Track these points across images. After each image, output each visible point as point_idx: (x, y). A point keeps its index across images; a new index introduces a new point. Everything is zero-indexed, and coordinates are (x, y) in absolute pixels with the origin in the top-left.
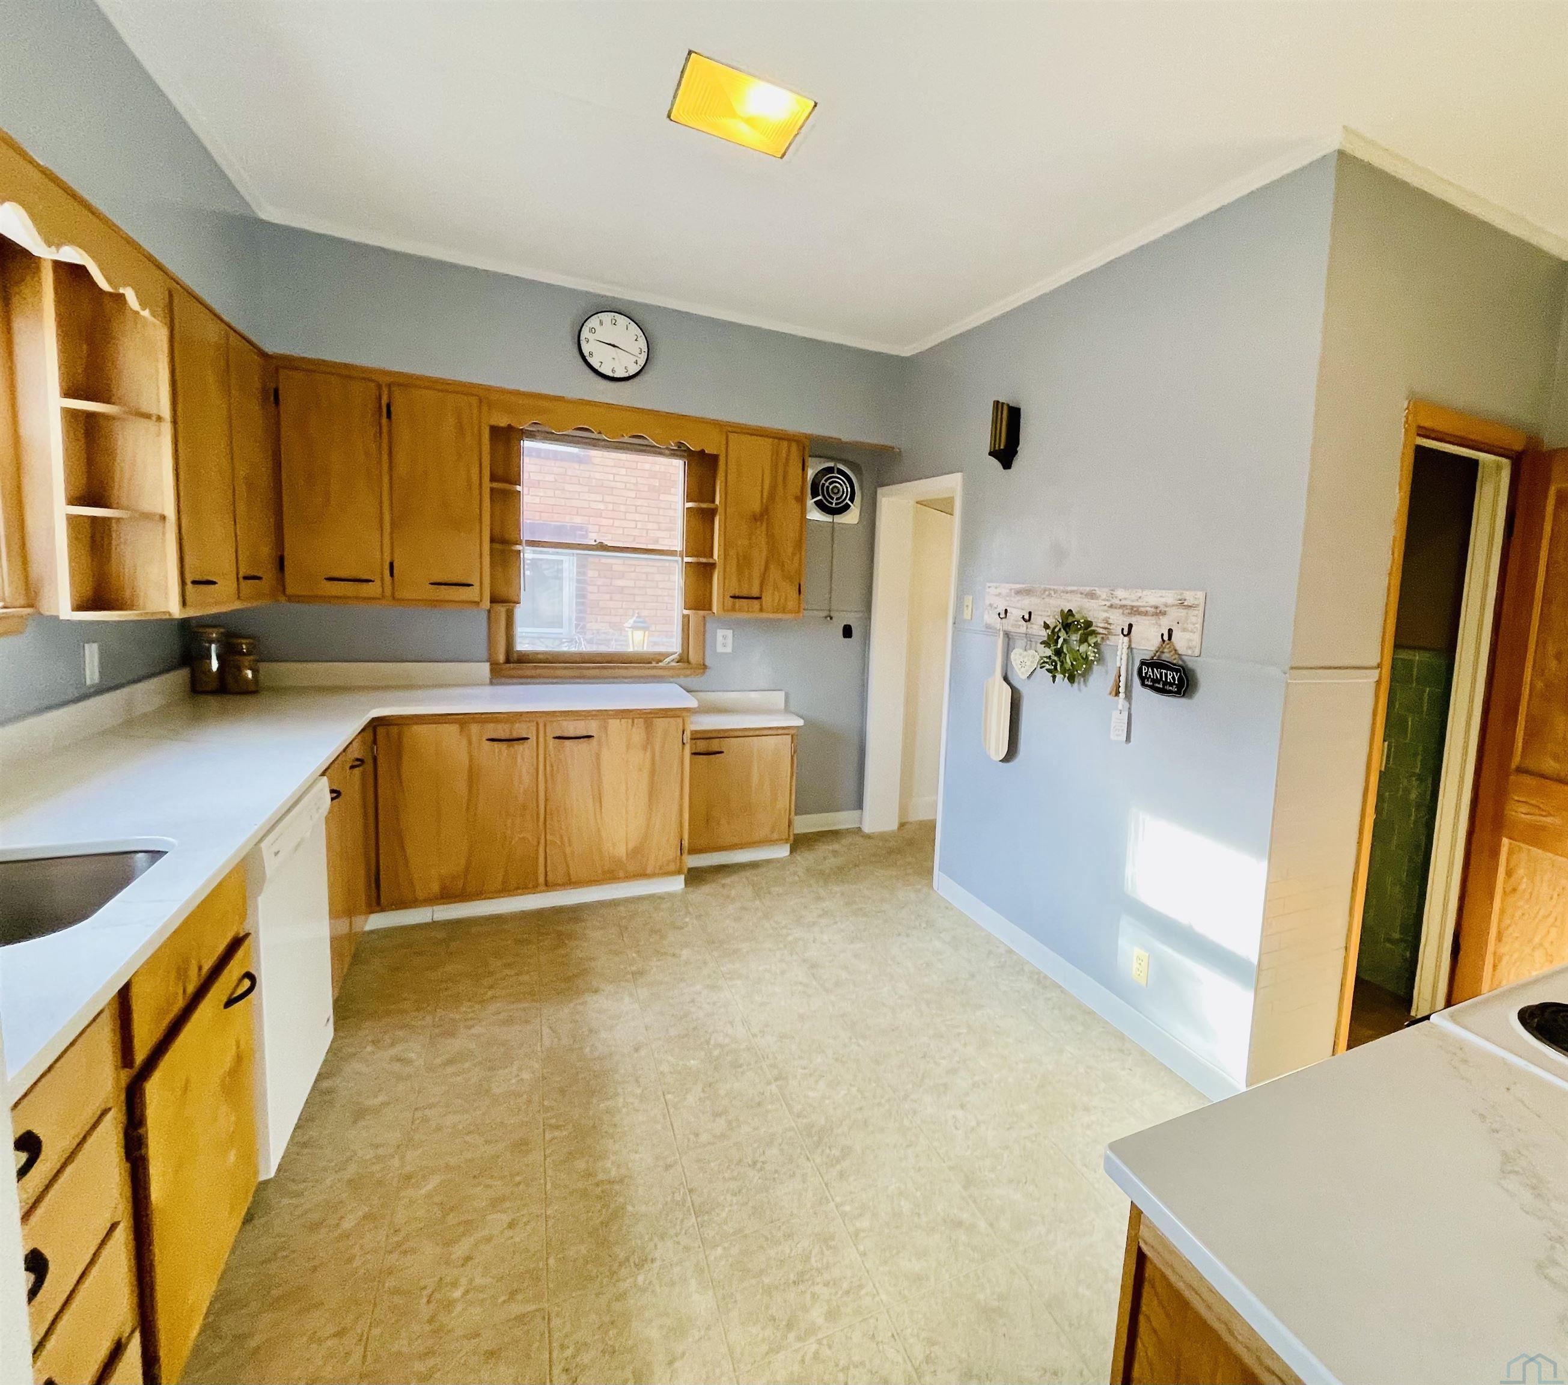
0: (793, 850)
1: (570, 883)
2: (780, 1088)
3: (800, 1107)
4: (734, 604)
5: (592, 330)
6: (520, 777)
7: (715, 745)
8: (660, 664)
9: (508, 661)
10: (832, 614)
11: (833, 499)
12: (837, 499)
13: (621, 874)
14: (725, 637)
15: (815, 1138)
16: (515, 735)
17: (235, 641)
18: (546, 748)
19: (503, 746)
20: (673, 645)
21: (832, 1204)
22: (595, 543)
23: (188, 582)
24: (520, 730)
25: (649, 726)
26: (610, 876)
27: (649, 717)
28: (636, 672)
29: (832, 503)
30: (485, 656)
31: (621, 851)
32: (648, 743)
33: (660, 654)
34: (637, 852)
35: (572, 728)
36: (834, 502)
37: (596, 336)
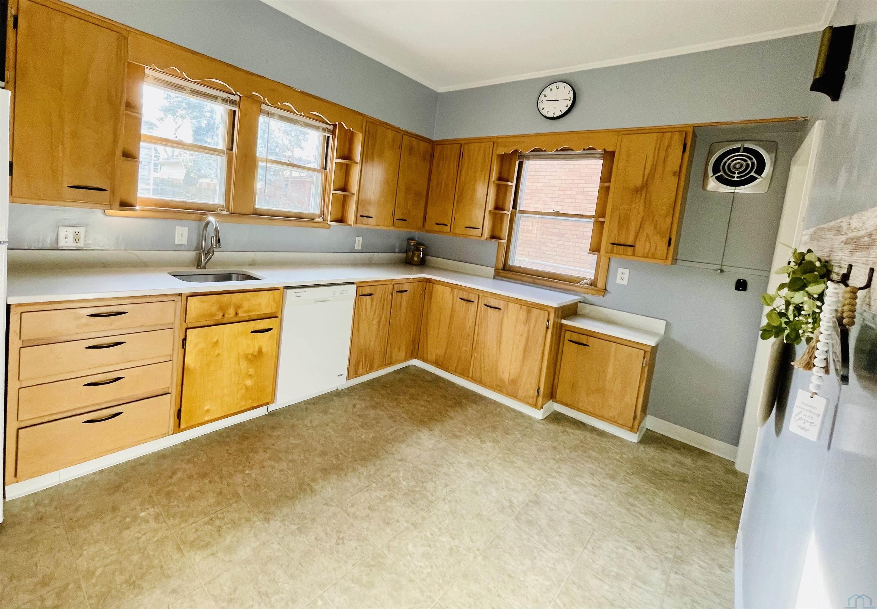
0: (642, 441)
1: (480, 382)
2: (407, 528)
3: (396, 545)
4: (613, 249)
5: (546, 96)
6: (469, 319)
7: (583, 339)
8: (579, 284)
9: (504, 269)
10: (724, 268)
11: (734, 173)
12: (739, 173)
13: (504, 391)
14: (623, 274)
15: (372, 563)
16: (469, 299)
17: (419, 246)
18: (481, 308)
19: (464, 302)
20: (589, 274)
21: (321, 592)
22: (554, 212)
23: (359, 215)
24: (472, 297)
25: (529, 312)
26: (499, 388)
27: (530, 306)
28: (562, 286)
29: (734, 177)
30: (494, 265)
31: (506, 377)
32: (527, 320)
33: (579, 278)
34: (513, 382)
35: (493, 302)
36: (736, 175)
37: (548, 98)
